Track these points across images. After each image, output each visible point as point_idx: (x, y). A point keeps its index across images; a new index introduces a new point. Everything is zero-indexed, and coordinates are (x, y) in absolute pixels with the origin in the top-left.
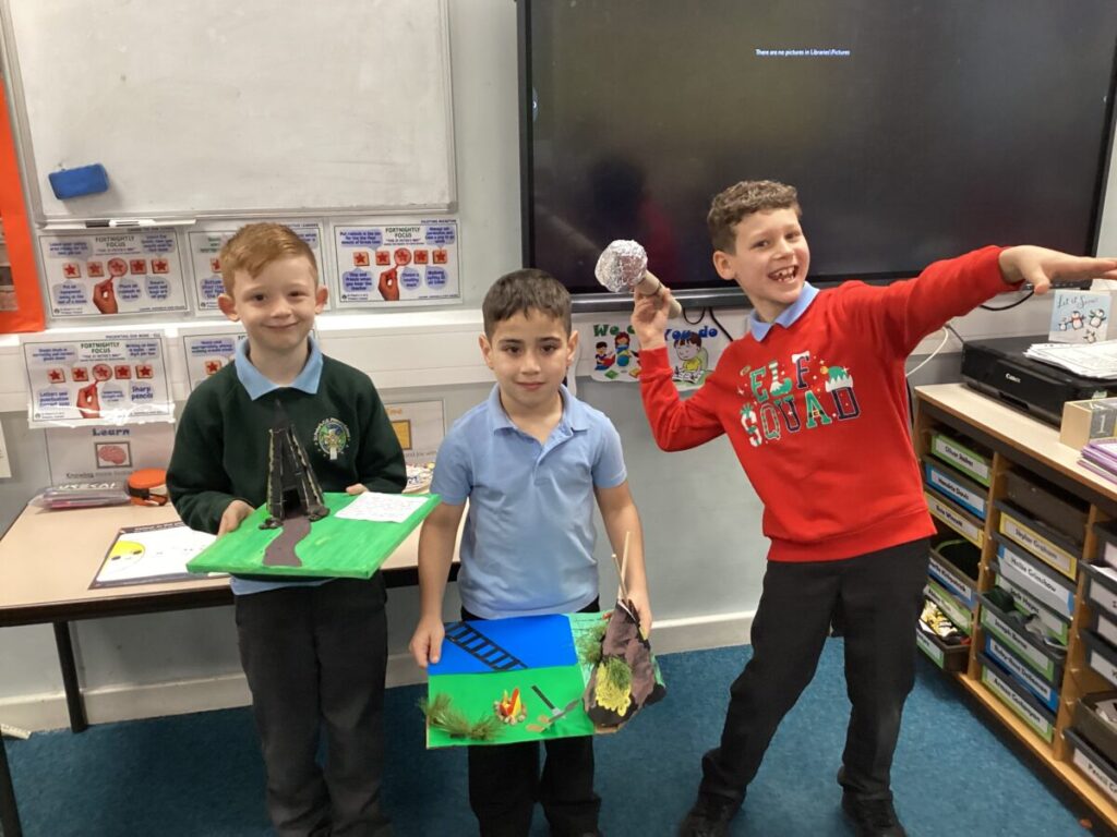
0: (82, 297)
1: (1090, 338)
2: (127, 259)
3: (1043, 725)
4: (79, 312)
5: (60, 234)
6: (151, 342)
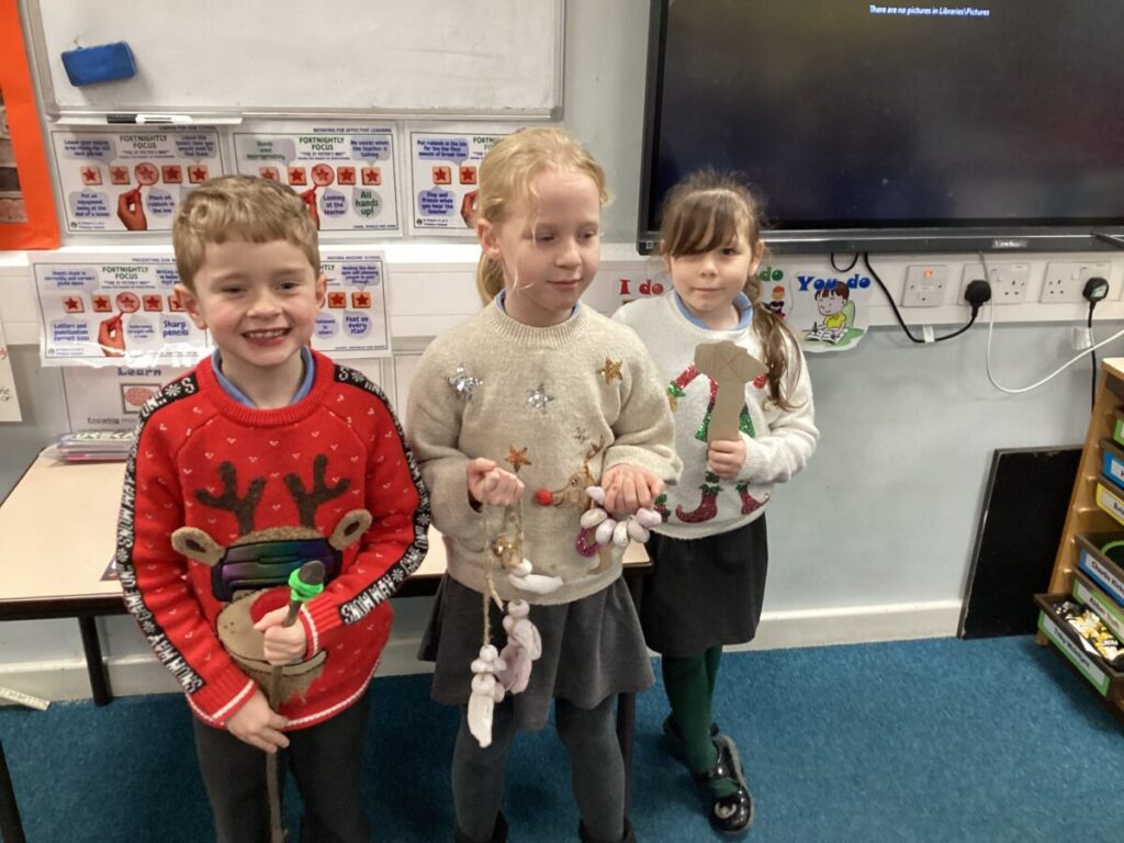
0: (104, 209)
2: (159, 164)
4: (100, 227)
5: (75, 129)
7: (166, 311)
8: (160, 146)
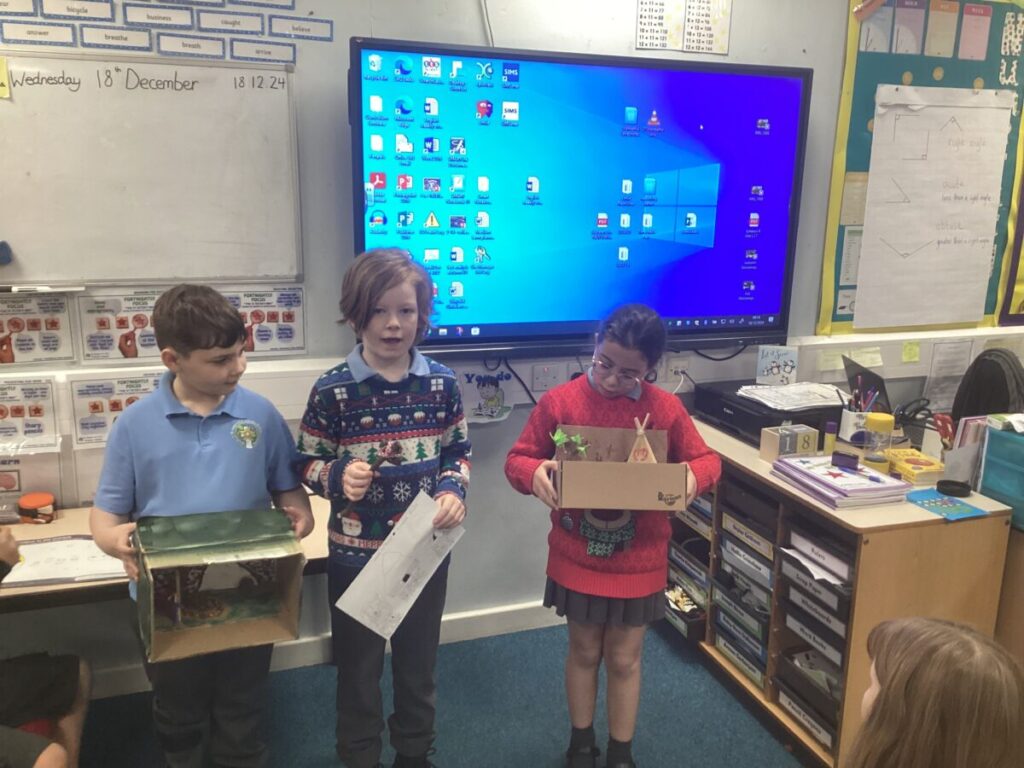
1: (785, 382)
2: (24, 318)
3: (758, 675)
6: (44, 387)
7: (27, 416)
8: (27, 306)
